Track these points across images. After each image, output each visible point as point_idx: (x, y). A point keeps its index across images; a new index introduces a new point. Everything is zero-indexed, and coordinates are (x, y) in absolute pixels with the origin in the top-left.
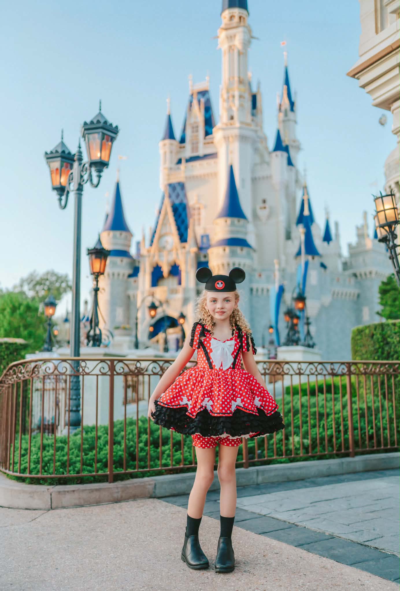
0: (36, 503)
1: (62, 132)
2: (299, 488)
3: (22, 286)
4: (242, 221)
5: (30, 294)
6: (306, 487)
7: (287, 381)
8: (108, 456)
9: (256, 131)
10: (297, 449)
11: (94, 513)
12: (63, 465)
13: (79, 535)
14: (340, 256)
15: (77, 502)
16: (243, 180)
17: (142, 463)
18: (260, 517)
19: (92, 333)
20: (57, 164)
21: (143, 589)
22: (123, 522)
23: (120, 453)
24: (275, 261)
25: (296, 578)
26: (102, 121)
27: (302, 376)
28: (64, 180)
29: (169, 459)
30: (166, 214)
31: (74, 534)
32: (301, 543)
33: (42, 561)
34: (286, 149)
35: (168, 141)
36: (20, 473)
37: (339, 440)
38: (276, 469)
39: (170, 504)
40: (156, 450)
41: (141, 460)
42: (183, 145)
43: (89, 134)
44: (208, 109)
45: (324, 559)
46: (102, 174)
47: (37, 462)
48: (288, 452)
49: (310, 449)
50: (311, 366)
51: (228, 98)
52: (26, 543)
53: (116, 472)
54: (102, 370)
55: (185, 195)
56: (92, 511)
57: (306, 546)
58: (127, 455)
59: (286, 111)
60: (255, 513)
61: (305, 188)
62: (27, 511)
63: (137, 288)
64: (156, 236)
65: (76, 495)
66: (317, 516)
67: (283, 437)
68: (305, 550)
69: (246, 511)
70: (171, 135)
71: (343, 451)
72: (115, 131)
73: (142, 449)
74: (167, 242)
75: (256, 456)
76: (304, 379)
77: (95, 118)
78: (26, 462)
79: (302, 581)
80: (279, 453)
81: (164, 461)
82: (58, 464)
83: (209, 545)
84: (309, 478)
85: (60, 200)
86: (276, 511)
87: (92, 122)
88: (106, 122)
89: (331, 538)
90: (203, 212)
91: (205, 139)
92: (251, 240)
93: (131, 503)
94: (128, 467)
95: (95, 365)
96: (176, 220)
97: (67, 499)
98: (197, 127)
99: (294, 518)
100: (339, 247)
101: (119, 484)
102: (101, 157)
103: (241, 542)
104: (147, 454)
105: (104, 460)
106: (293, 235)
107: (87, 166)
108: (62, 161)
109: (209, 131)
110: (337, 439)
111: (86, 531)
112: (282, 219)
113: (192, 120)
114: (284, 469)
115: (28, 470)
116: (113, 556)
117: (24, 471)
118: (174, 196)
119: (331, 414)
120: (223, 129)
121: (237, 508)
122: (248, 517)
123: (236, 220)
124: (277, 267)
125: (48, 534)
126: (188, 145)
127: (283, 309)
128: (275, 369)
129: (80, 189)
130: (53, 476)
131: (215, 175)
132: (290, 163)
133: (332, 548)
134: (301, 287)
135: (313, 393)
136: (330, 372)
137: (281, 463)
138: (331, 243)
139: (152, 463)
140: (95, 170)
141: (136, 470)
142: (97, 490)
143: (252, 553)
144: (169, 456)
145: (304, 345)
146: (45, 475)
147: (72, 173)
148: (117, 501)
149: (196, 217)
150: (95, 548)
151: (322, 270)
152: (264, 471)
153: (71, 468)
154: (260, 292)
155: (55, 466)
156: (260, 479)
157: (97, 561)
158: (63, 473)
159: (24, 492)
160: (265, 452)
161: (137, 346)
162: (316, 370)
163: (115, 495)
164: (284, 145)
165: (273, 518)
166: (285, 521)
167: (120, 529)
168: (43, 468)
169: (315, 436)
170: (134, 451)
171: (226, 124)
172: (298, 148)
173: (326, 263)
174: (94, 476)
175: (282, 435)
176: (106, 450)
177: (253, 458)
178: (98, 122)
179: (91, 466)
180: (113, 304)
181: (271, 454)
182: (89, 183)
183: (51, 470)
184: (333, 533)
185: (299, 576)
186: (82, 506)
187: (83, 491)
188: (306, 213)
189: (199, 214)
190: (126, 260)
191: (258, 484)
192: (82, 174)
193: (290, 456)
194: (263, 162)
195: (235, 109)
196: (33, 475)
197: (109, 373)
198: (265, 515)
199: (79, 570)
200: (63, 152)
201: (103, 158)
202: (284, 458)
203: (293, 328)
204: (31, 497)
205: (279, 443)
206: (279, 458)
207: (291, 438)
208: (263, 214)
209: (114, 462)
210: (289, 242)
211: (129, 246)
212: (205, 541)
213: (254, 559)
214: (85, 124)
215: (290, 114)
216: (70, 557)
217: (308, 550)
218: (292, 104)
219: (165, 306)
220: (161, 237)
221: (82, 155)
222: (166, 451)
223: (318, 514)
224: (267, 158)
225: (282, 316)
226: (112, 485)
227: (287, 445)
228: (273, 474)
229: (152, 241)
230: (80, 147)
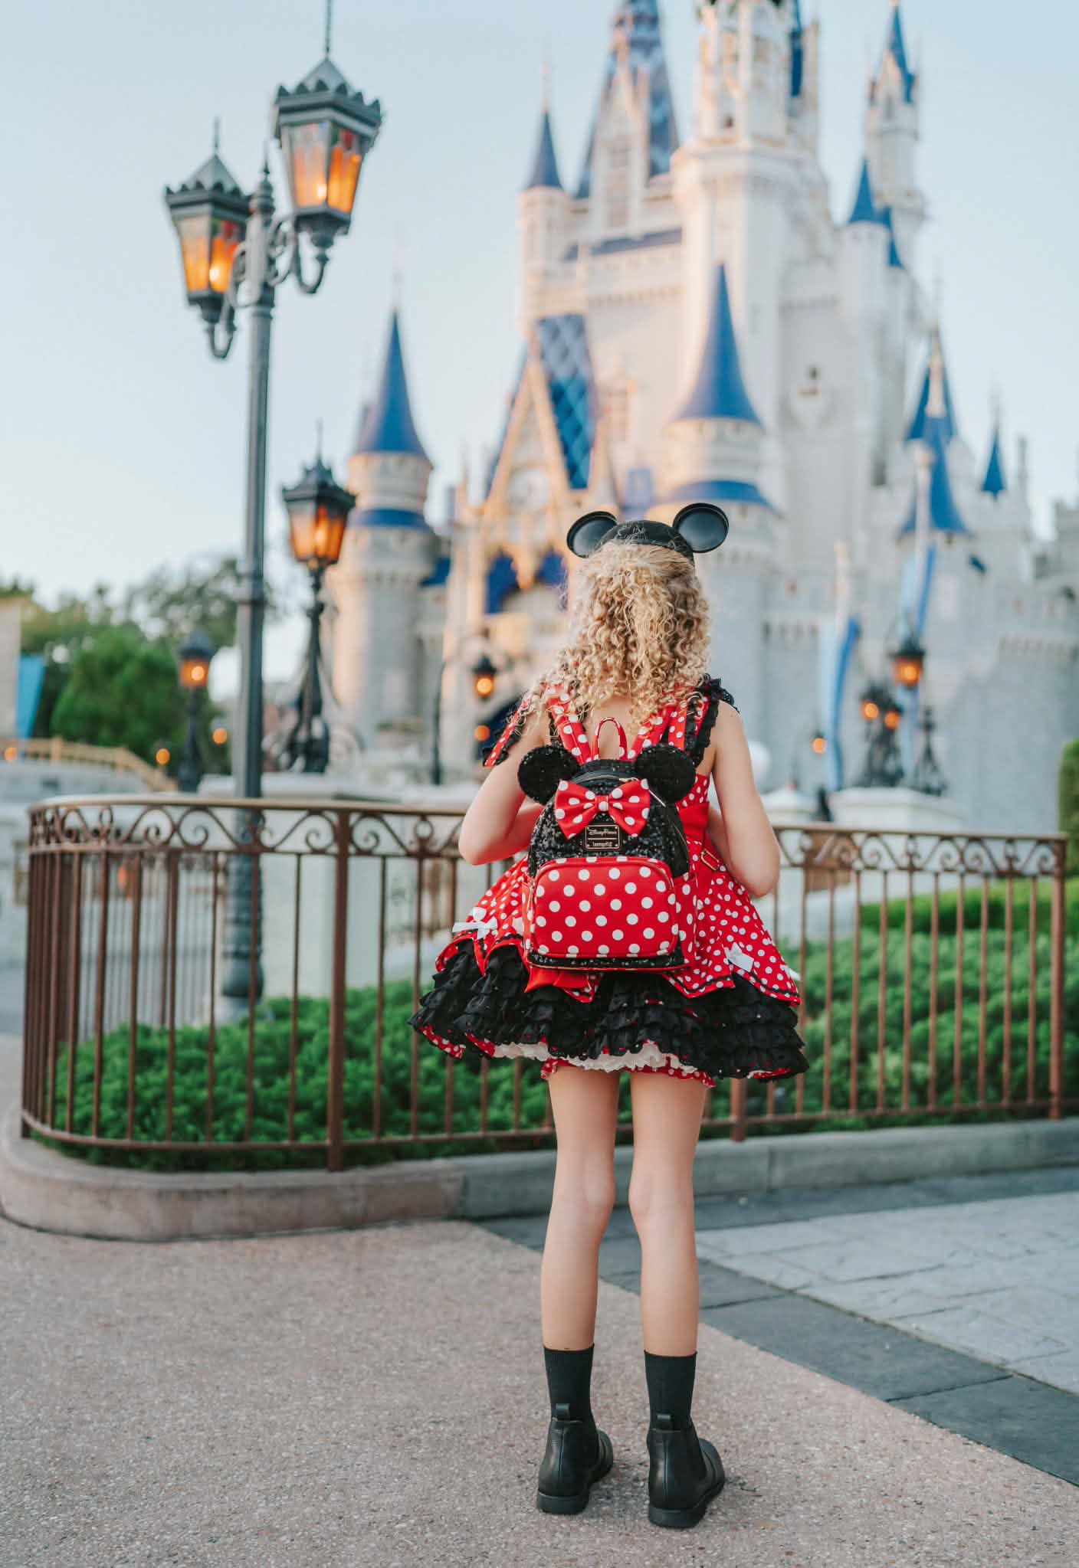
0: (115, 1219)
1: (217, 125)
2: (895, 1207)
3: (129, 605)
4: (748, 430)
5: (153, 629)
6: (916, 1204)
7: (872, 889)
8: (330, 1092)
9: (797, 164)
10: (891, 1091)
11: (281, 1258)
12: (198, 1114)
13: (228, 1329)
14: (1027, 535)
15: (234, 1222)
16: (755, 311)
17: (430, 1117)
18: (777, 1297)
19: (302, 736)
20: (200, 223)
21: (403, 1525)
22: (364, 1291)
23: (366, 1085)
24: (840, 547)
25: (891, 1515)
26: (332, 84)
27: (917, 876)
28: (218, 275)
29: (509, 1106)
30: (531, 406)
31: (215, 1324)
32: (903, 1388)
33: (108, 1410)
34: (885, 218)
35: (541, 193)
36: (72, 1131)
37: (1021, 1070)
38: (827, 1149)
39: (508, 1242)
40: (472, 1077)
41: (425, 1107)
42: (582, 203)
43: (293, 125)
44: (659, 96)
45: (981, 1449)
46: (330, 252)
47: (120, 1103)
48: (865, 1098)
49: (931, 1091)
50: (947, 847)
51: (720, 61)
52: (68, 1347)
53: (352, 1138)
54: (314, 841)
55: (587, 354)
56: (277, 1253)
57: (920, 1402)
58: (384, 1089)
59: (889, 101)
60: (760, 1282)
61: (935, 335)
62: (88, 1243)
63: (443, 617)
64: (502, 472)
65: (232, 1203)
66: (954, 1302)
67: (853, 1054)
68: (916, 1414)
69: (735, 1274)
70: (547, 174)
71: (1030, 1101)
72: (372, 116)
73: (431, 1076)
74: (530, 489)
75: (770, 1104)
76: (924, 885)
77: (312, 74)
78: (89, 1102)
79: (910, 1525)
80: (840, 1102)
81: (494, 1114)
82: (182, 1110)
83: (619, 1382)
84: (924, 1177)
85: (211, 332)
86: (826, 1278)
87: (302, 89)
88: (342, 89)
89: (998, 1379)
90: (636, 403)
91: (648, 185)
92: (772, 485)
93: (393, 1232)
94: (387, 1124)
95: (296, 821)
96: (559, 426)
97: (204, 1215)
98: (626, 150)
99: (880, 1303)
100: (1026, 510)
101: (361, 1175)
102: (327, 200)
103: (717, 1376)
104: (444, 1090)
105: (318, 1104)
106: (895, 473)
107: (287, 227)
108: (214, 215)
109: (661, 162)
110: (1015, 1064)
111: (249, 1316)
112: (865, 424)
113: (611, 131)
114: (851, 1149)
115: (93, 1127)
116: (321, 1406)
117: (81, 1126)
118: (553, 354)
119: (1000, 990)
120: (702, 157)
121: (705, 1263)
122: (737, 1293)
123: (728, 425)
124: (842, 563)
125: (139, 1319)
126: (598, 203)
127: (856, 685)
128: (836, 852)
129: (266, 299)
130: (165, 1144)
131: (673, 294)
132: (894, 259)
133: (1001, 1414)
134: (915, 618)
135: (947, 924)
136: (1004, 865)
137: (842, 1128)
138: (1001, 496)
139: (459, 1117)
140: (312, 240)
141: (410, 1137)
142: (292, 1191)
143: (751, 1418)
144: (508, 1097)
145: (914, 788)
146: (143, 1141)
147: (243, 253)
148: (353, 1223)
149: (615, 417)
150: (270, 1373)
151: (973, 574)
152: (790, 1154)
153: (219, 1125)
154: (790, 637)
155: (171, 1117)
156: (779, 1175)
157: (273, 1417)
158: (196, 1138)
159: (80, 1187)
160: (797, 1094)
161: (437, 776)
162: (962, 860)
163: (347, 1208)
164: (878, 205)
165: (816, 1301)
166: (852, 1314)
167: (351, 1317)
168: (138, 1119)
169: (946, 1055)
170: (407, 1079)
171: (710, 142)
172: (920, 216)
173: (985, 557)
174: (285, 1151)
175: (849, 1048)
176: (325, 1074)
177: (759, 1111)
178: (321, 86)
179: (278, 1117)
180: (375, 661)
181: (814, 1102)
182: (291, 281)
183: (163, 1127)
184: (1005, 1361)
185: (900, 1508)
186: (248, 1235)
187: (253, 1192)
188: (935, 407)
189: (624, 408)
190: (415, 539)
191: (772, 1191)
192: (274, 253)
193: (869, 1112)
194: (816, 256)
195: (737, 94)
196: (109, 1141)
197: (334, 849)
198: (791, 1292)
199: (213, 1447)
200: (218, 186)
201: (334, 201)
202: (851, 1116)
203: (885, 739)
204: (102, 1202)
205: (839, 1071)
206: (838, 1116)
207: (875, 1060)
208: (807, 409)
209: (347, 1112)
210: (882, 495)
211: (423, 498)
212: (606, 1369)
213: (757, 1440)
214: (282, 92)
215: (903, 114)
216: (192, 1401)
217: (928, 1417)
218: (909, 81)
219: (520, 671)
220: (515, 472)
221: (274, 195)
222: (499, 1082)
223: (958, 1296)
224: (826, 244)
225: (851, 703)
226: (337, 1178)
227: (861, 1077)
228: (816, 1162)
229: (489, 486)
230: (267, 171)
